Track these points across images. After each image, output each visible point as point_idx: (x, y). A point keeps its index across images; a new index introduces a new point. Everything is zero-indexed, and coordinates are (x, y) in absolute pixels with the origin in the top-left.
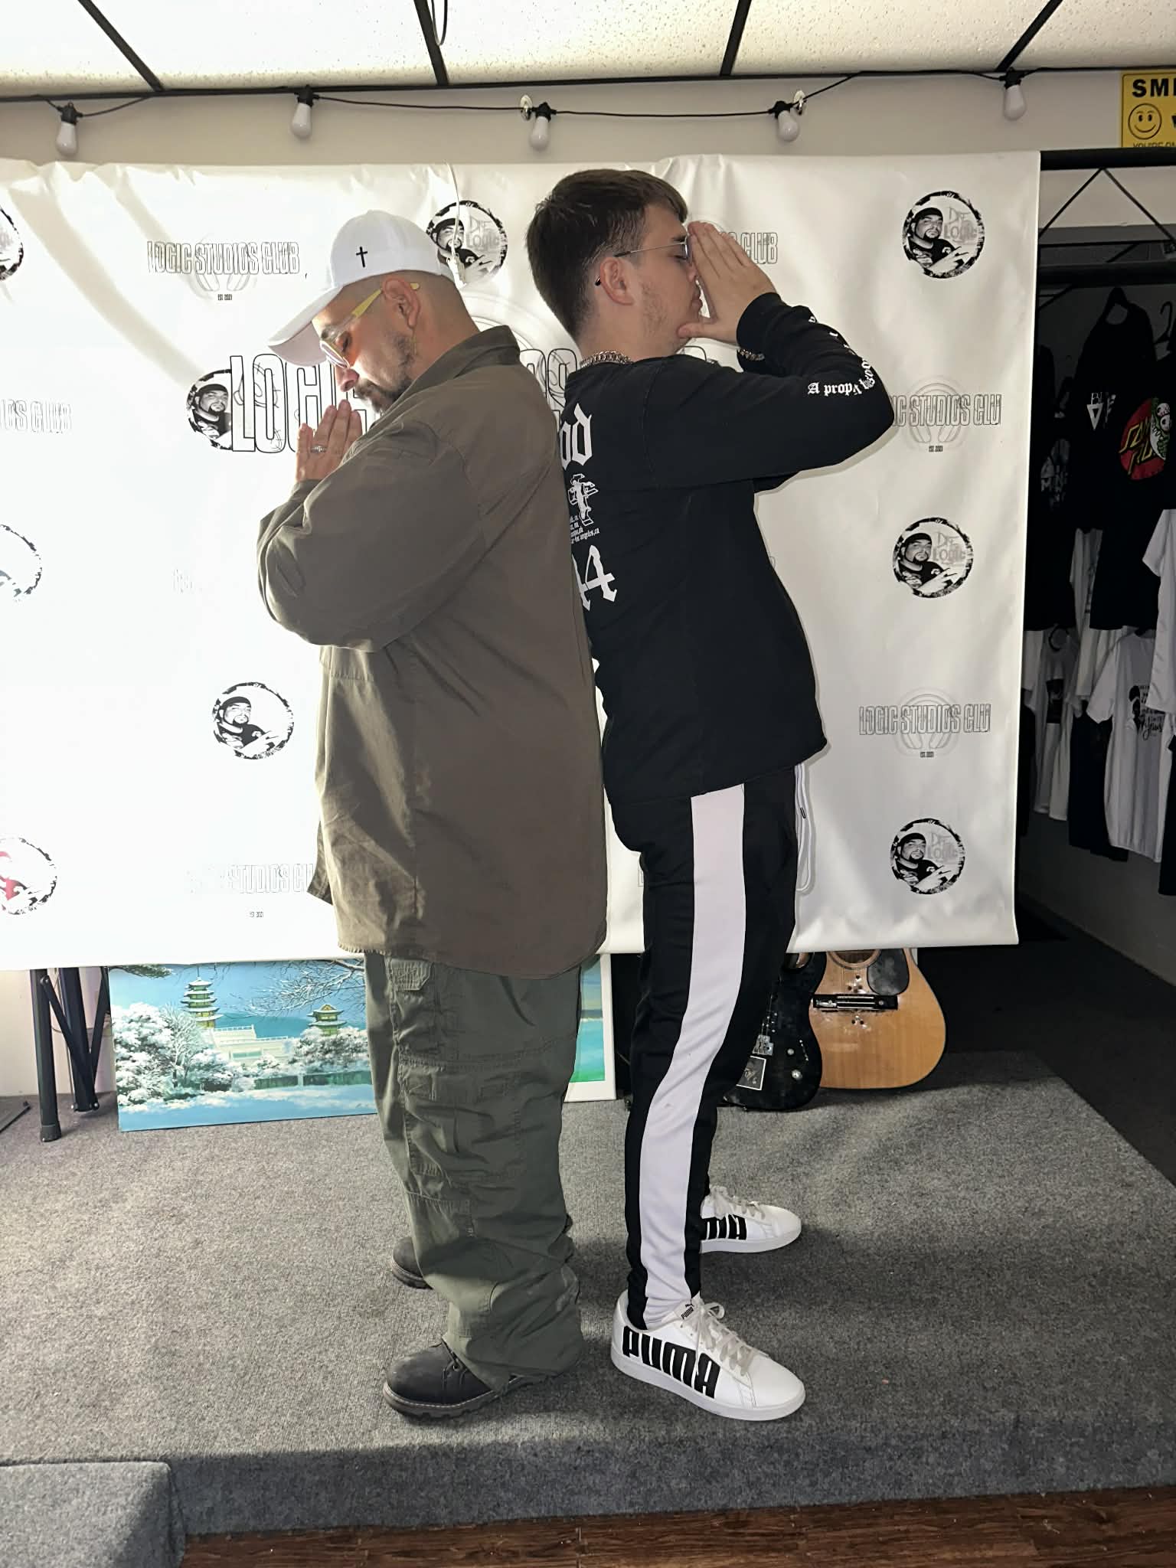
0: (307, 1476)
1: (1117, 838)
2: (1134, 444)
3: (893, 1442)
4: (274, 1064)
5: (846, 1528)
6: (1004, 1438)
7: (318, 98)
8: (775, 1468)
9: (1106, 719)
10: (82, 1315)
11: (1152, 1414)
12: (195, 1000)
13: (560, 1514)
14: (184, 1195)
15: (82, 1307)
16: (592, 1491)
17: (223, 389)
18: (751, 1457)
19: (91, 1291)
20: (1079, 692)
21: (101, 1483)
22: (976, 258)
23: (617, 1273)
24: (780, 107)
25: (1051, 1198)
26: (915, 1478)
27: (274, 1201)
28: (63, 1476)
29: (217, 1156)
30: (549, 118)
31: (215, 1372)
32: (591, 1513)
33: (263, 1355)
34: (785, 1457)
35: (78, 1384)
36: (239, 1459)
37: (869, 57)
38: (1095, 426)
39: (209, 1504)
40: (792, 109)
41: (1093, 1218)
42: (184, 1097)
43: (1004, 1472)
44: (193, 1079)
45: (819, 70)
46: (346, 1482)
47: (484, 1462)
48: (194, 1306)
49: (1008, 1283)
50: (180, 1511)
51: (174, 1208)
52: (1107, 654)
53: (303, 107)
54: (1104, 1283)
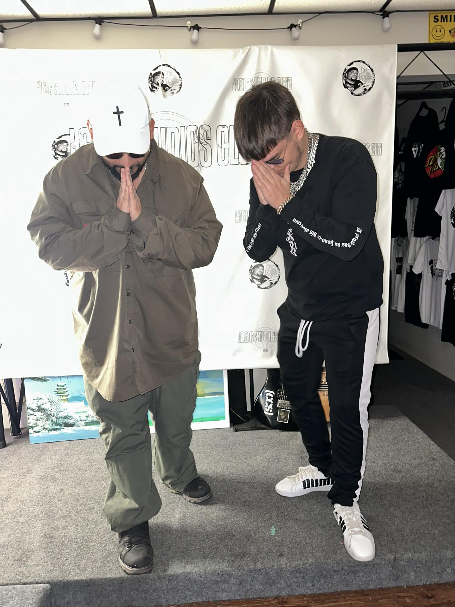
0: (108, 588)
1: (424, 319)
2: (431, 164)
3: (346, 568)
4: (92, 416)
5: (327, 603)
6: (390, 565)
7: (103, 22)
8: (298, 579)
9: (420, 272)
10: (14, 522)
11: (449, 554)
12: (60, 391)
13: (211, 600)
14: (56, 470)
15: (14, 518)
16: (223, 590)
17: (66, 142)
18: (288, 575)
19: (18, 511)
20: (409, 262)
21: (22, 594)
22: (372, 87)
23: (232, 500)
24: (292, 26)
25: (404, 465)
26: (354, 582)
27: (93, 472)
28: (6, 591)
29: (70, 453)
30: (198, 30)
31: (69, 545)
32: (223, 599)
33: (89, 537)
34: (302, 575)
35: (13, 551)
36: (79, 581)
37: (328, 5)
38: (415, 157)
39: (67, 600)
40: (297, 27)
41: (421, 473)
42: (56, 429)
43: (390, 579)
44: (60, 422)
45: (308, 11)
46: (123, 590)
47: (180, 580)
48: (61, 517)
49: (389, 501)
50: (56, 603)
51: (52, 476)
52: (420, 247)
53: (98, 26)
54: (427, 500)
